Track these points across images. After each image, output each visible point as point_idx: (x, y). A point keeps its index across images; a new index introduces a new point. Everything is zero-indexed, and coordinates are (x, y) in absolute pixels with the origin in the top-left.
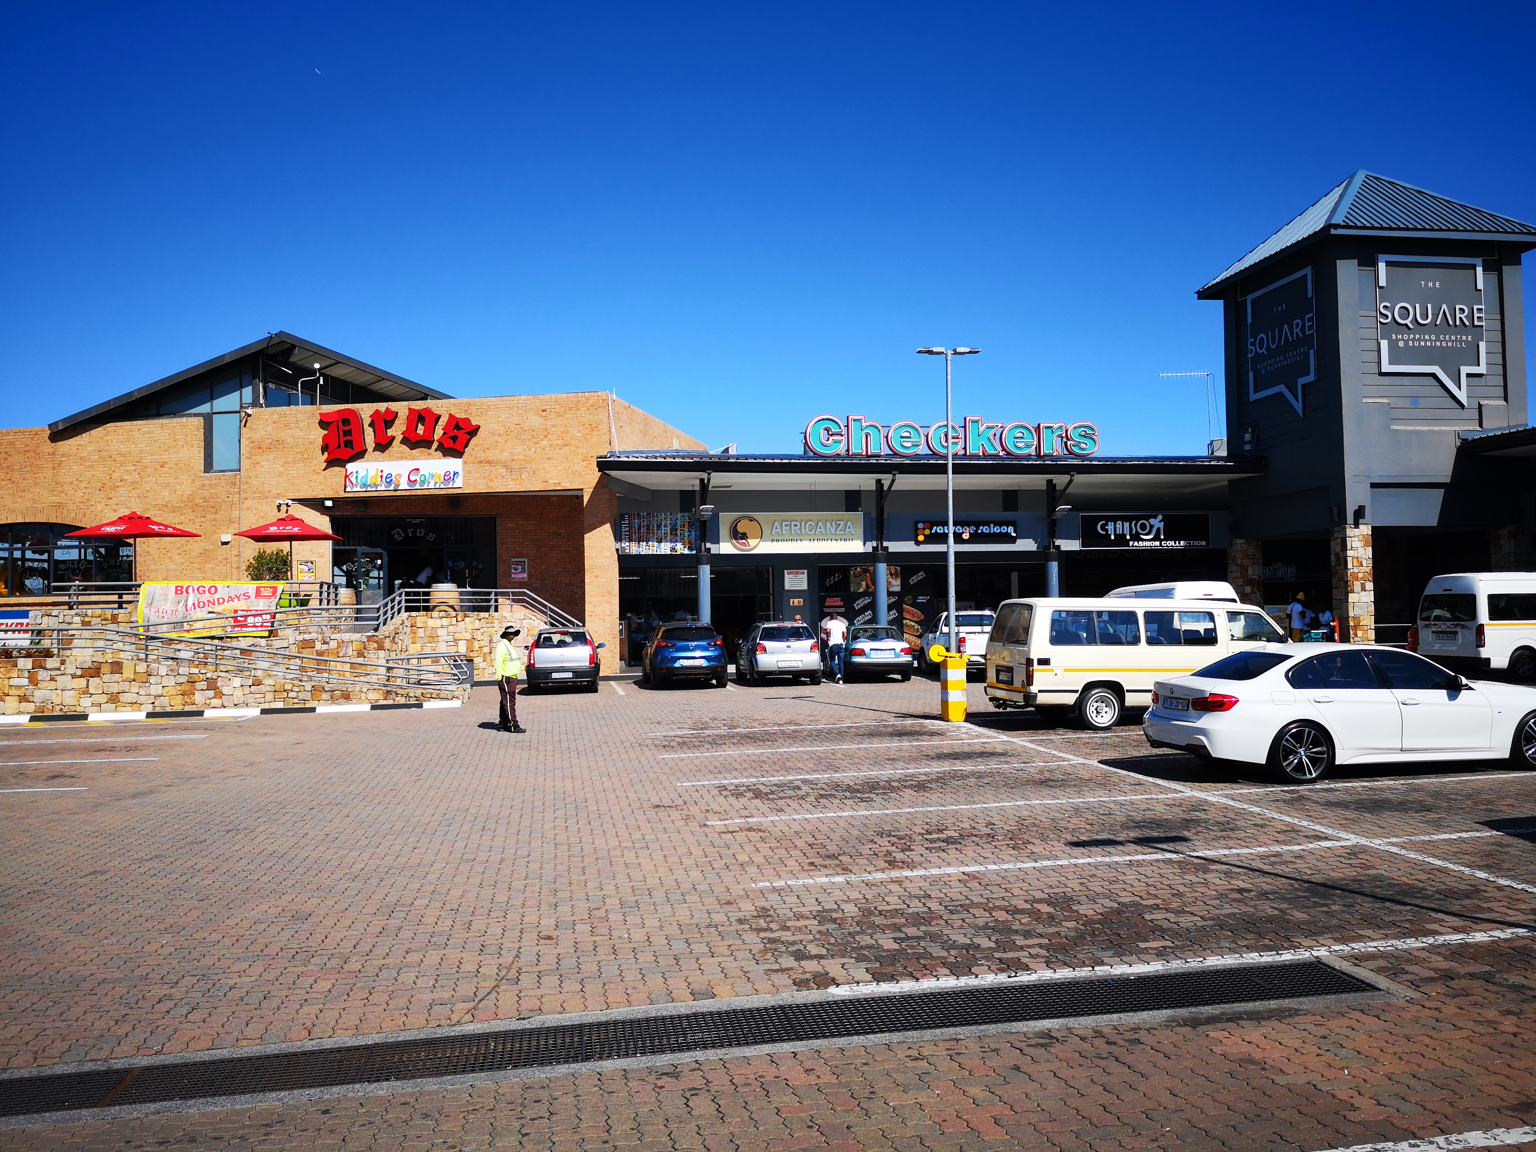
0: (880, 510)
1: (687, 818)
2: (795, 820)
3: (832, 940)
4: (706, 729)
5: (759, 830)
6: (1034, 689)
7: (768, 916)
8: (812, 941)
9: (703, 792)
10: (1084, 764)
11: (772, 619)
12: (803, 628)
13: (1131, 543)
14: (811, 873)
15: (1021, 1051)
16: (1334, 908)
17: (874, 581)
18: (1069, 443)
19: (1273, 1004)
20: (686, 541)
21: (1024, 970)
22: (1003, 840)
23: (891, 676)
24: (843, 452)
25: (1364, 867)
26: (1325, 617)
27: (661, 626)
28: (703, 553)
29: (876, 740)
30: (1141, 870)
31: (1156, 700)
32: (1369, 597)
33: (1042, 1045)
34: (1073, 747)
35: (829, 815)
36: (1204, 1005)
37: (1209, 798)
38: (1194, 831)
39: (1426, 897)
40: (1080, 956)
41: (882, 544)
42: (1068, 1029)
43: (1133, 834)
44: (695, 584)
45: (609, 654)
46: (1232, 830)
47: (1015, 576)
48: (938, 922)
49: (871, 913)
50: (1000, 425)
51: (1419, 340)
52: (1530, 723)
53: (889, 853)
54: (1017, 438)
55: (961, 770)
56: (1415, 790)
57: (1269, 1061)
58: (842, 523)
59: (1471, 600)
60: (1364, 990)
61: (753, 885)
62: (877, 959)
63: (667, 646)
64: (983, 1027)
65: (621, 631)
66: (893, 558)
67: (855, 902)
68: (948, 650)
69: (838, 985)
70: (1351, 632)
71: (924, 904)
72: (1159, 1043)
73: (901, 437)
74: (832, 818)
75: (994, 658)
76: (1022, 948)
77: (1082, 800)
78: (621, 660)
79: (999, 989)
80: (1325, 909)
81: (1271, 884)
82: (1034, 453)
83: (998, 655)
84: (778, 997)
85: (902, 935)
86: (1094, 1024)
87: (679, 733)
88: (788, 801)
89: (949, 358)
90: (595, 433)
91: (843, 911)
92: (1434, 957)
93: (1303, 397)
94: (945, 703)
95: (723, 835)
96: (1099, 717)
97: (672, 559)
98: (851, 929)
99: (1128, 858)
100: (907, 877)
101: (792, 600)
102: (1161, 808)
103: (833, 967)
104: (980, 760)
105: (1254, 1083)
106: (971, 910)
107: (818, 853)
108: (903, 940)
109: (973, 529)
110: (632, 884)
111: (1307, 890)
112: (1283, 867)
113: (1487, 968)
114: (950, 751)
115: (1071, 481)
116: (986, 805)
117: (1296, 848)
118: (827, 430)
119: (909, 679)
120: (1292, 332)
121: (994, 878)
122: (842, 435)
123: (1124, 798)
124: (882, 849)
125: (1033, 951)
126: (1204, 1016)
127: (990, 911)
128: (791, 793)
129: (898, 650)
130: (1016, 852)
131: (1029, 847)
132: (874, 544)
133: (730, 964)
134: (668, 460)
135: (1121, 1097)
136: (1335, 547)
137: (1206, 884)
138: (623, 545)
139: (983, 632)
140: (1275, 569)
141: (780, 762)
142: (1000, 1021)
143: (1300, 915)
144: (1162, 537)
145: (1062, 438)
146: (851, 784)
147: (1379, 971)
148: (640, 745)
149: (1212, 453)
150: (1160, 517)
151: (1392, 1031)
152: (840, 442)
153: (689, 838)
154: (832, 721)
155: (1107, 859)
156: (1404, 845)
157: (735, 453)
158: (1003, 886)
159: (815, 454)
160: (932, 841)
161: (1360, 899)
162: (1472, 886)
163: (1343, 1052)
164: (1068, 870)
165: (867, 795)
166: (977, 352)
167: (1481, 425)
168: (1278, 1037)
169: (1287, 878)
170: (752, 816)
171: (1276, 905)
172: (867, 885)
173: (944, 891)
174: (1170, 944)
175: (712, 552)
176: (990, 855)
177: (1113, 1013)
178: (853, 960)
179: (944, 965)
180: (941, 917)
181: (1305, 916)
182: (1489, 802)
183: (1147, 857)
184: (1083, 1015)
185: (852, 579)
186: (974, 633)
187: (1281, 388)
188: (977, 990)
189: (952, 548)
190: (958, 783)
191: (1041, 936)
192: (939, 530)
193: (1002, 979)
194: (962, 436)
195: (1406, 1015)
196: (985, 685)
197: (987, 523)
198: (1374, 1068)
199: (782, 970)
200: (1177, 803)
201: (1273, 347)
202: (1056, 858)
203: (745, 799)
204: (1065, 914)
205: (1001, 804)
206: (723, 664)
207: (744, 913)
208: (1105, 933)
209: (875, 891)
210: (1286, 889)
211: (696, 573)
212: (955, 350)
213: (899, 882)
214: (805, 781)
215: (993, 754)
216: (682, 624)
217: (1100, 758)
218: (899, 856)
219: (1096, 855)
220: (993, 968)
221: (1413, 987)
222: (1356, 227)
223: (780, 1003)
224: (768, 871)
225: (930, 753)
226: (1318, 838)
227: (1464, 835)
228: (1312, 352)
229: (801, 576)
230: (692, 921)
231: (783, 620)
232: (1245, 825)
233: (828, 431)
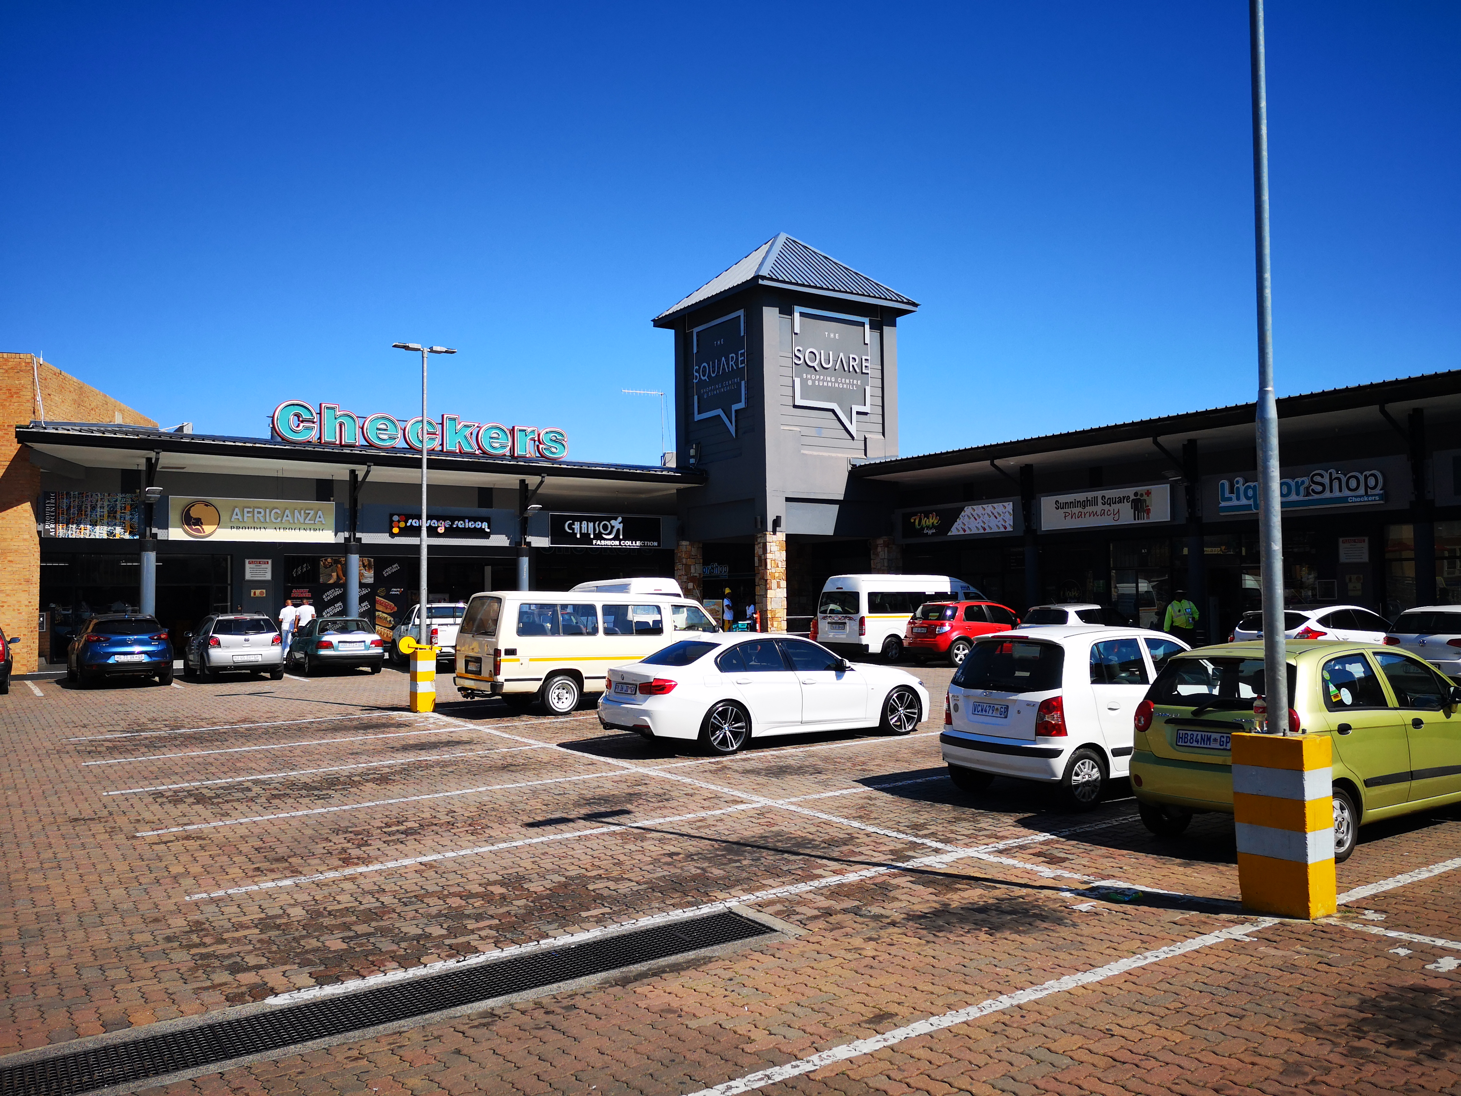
0: (354, 502)
1: (112, 832)
2: (241, 824)
3: (274, 948)
4: (143, 731)
5: (198, 838)
6: (500, 678)
7: (202, 930)
8: (251, 952)
9: (135, 801)
10: (543, 748)
11: (229, 610)
12: (263, 620)
13: (594, 542)
14: (256, 879)
15: (464, 1033)
16: (745, 862)
17: (345, 572)
18: (541, 446)
19: (691, 955)
20: (128, 524)
21: (473, 953)
22: (463, 827)
23: (361, 668)
24: (315, 440)
25: (770, 824)
26: (750, 610)
27: (93, 619)
28: (148, 538)
29: (339, 734)
30: (588, 844)
31: (609, 686)
32: (782, 593)
33: (484, 1025)
34: (535, 732)
35: (281, 816)
36: (634, 963)
37: (650, 773)
38: (636, 804)
39: (815, 847)
40: (526, 932)
41: (355, 535)
42: (510, 1005)
43: (584, 811)
44: (136, 573)
45: (25, 650)
46: (667, 800)
47: (488, 570)
48: (391, 916)
49: (319, 914)
50: (476, 425)
51: (823, 380)
52: (894, 697)
53: (344, 850)
54: (492, 438)
55: (426, 760)
56: (810, 756)
57: (685, 1009)
58: (312, 512)
59: (855, 596)
60: (764, 933)
61: (187, 898)
62: (322, 962)
63: (98, 640)
64: (427, 1016)
65: (41, 625)
66: (366, 550)
67: (303, 905)
68: (418, 642)
69: (276, 995)
70: (769, 623)
71: (378, 899)
72: (592, 1005)
73: (377, 429)
74: (284, 819)
75: (463, 649)
76: (472, 932)
77: (540, 782)
78: (40, 656)
79: (447, 975)
80: (738, 864)
81: (696, 847)
82: (508, 454)
83: (467, 646)
84: (207, 1016)
85: (352, 934)
86: (535, 997)
87: (109, 736)
88: (235, 804)
89: (425, 355)
90: (15, 399)
91: (288, 915)
92: (819, 898)
93: (736, 421)
94: (413, 695)
95: (155, 847)
96: (560, 703)
97: (109, 544)
98: (297, 934)
99: (578, 834)
100: (361, 874)
101: (253, 591)
102: (609, 785)
103: (273, 976)
104: (446, 749)
105: (671, 1031)
106: (425, 900)
107: (265, 857)
108: (351, 938)
109: (448, 523)
110: (35, 910)
111: (725, 849)
112: (707, 831)
113: (857, 903)
114: (416, 742)
115: (542, 482)
116: (449, 794)
117: (718, 812)
118: (298, 415)
119: (379, 671)
120: (728, 364)
121: (451, 865)
122: (314, 423)
123: (578, 778)
124: (336, 847)
125: (483, 933)
126: (634, 974)
127: (443, 898)
128: (240, 795)
129: (368, 642)
130: (475, 837)
131: (487, 831)
132: (347, 535)
133: (153, 987)
134: (107, 435)
135: (554, 1063)
136: (758, 550)
137: (643, 851)
138: (47, 527)
139: (455, 624)
140: (712, 568)
141: (230, 764)
142: (446, 1007)
143: (717, 872)
144: (621, 537)
145: (535, 441)
146: (308, 781)
147: (777, 914)
148: (58, 752)
149: (665, 465)
150: (620, 519)
151: (783, 966)
152: (313, 428)
153: (114, 854)
154: (293, 717)
155: (559, 837)
156: (801, 804)
157: (190, 432)
158: (459, 872)
159: (283, 439)
160: (390, 834)
161: (765, 853)
162: (848, 834)
163: (745, 991)
164: (522, 850)
165: (324, 792)
166: (454, 352)
167: (866, 455)
168: (694, 985)
169: (709, 839)
170: (192, 823)
171: (699, 865)
172: (318, 885)
173: (399, 883)
174: (608, 910)
175: (159, 538)
176: (449, 843)
177: (554, 982)
178: (296, 967)
179: (393, 958)
180: (394, 911)
181: (722, 872)
182: (864, 763)
183: (595, 831)
184: (525, 989)
185: (322, 570)
186: (447, 625)
187: (719, 412)
188: (425, 980)
189: (425, 541)
190: (422, 773)
191: (492, 917)
192: (415, 523)
193: (452, 965)
194: (439, 432)
195: (795, 951)
196: (454, 675)
197: (462, 519)
198: (769, 1002)
199: (214, 987)
200: (624, 780)
201: (713, 375)
202: (513, 839)
203: (186, 805)
204: (517, 893)
205: (464, 791)
206: (168, 660)
207: (173, 930)
208: (552, 906)
209: (326, 891)
210: (707, 850)
211: (139, 560)
212: (431, 348)
213: (352, 879)
214: (255, 782)
215: (459, 743)
216: (120, 616)
217: (560, 742)
218: (355, 852)
219: (549, 834)
220: (443, 955)
221: (802, 926)
222: (778, 281)
223: (209, 1022)
224: (206, 881)
225: (396, 744)
226: (736, 802)
227: (845, 792)
228: (743, 383)
229: (263, 566)
230: (109, 945)
231: (241, 612)
232: (678, 795)
233: (299, 417)
